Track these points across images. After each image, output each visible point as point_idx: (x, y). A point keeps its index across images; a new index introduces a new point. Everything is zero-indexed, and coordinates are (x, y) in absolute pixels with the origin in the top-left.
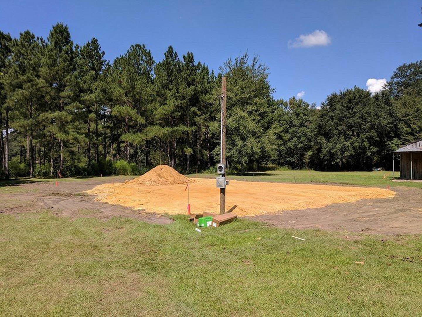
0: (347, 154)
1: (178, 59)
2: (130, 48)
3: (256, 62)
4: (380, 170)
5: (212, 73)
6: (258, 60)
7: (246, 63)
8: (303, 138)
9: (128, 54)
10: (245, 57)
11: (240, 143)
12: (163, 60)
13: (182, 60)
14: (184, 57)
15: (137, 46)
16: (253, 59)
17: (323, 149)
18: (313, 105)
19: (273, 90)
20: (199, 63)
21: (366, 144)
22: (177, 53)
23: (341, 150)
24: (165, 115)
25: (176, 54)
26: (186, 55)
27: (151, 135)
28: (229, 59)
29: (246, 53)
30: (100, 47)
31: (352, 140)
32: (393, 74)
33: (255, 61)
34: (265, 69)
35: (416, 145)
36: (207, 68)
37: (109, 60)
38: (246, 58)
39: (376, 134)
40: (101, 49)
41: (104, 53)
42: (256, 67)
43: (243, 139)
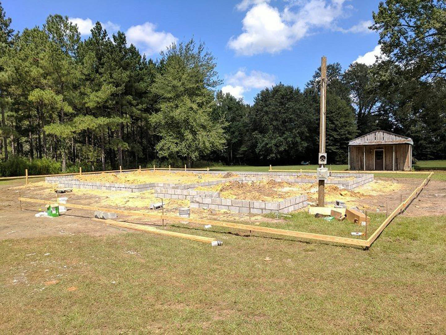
0: (282, 149)
1: (109, 38)
2: (48, 18)
3: (202, 50)
4: (308, 164)
5: (144, 58)
6: (203, 48)
7: (193, 50)
8: (237, 133)
9: (47, 25)
10: (191, 43)
11: (190, 137)
12: (90, 38)
13: (112, 40)
14: (114, 37)
15: (57, 16)
16: (199, 46)
17: (259, 144)
18: (240, 99)
19: (221, 81)
20: (132, 45)
21: (298, 139)
22: (106, 31)
23: (276, 145)
24: (98, 103)
25: (106, 33)
26: (116, 35)
27: (82, 127)
28: (173, 44)
29: (192, 39)
30: (5, 13)
31: (286, 136)
32: (314, 74)
33: (200, 49)
34: (211, 58)
35: (364, 139)
36: (138, 53)
37: (19, 31)
38: (192, 45)
39: (306, 130)
40: (5, 15)
41: (10, 19)
42: (202, 55)
43: (194, 133)
